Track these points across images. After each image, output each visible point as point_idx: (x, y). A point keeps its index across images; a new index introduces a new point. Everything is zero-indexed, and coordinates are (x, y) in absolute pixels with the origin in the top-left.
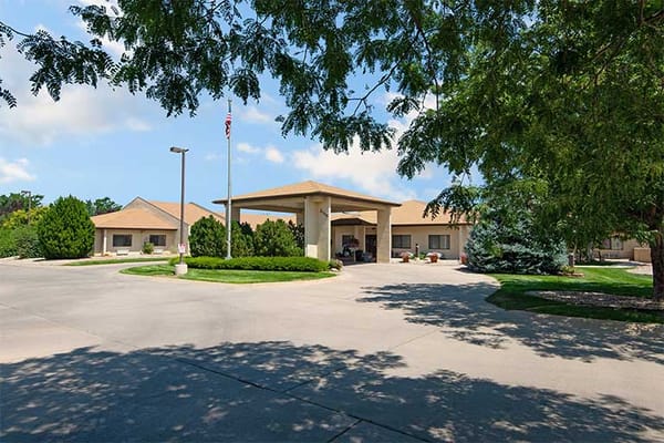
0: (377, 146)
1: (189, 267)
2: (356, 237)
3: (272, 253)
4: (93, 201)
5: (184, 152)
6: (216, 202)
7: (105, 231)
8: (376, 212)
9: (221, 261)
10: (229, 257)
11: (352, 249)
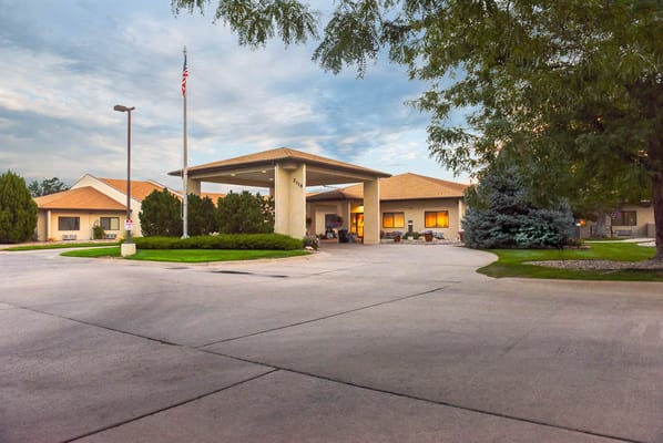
0: (300, 34)
1: (138, 247)
2: (340, 215)
3: (236, 230)
4: (40, 182)
5: (129, 110)
6: (172, 174)
7: (49, 213)
8: (361, 184)
9: (174, 240)
10: (185, 236)
11: (336, 231)
